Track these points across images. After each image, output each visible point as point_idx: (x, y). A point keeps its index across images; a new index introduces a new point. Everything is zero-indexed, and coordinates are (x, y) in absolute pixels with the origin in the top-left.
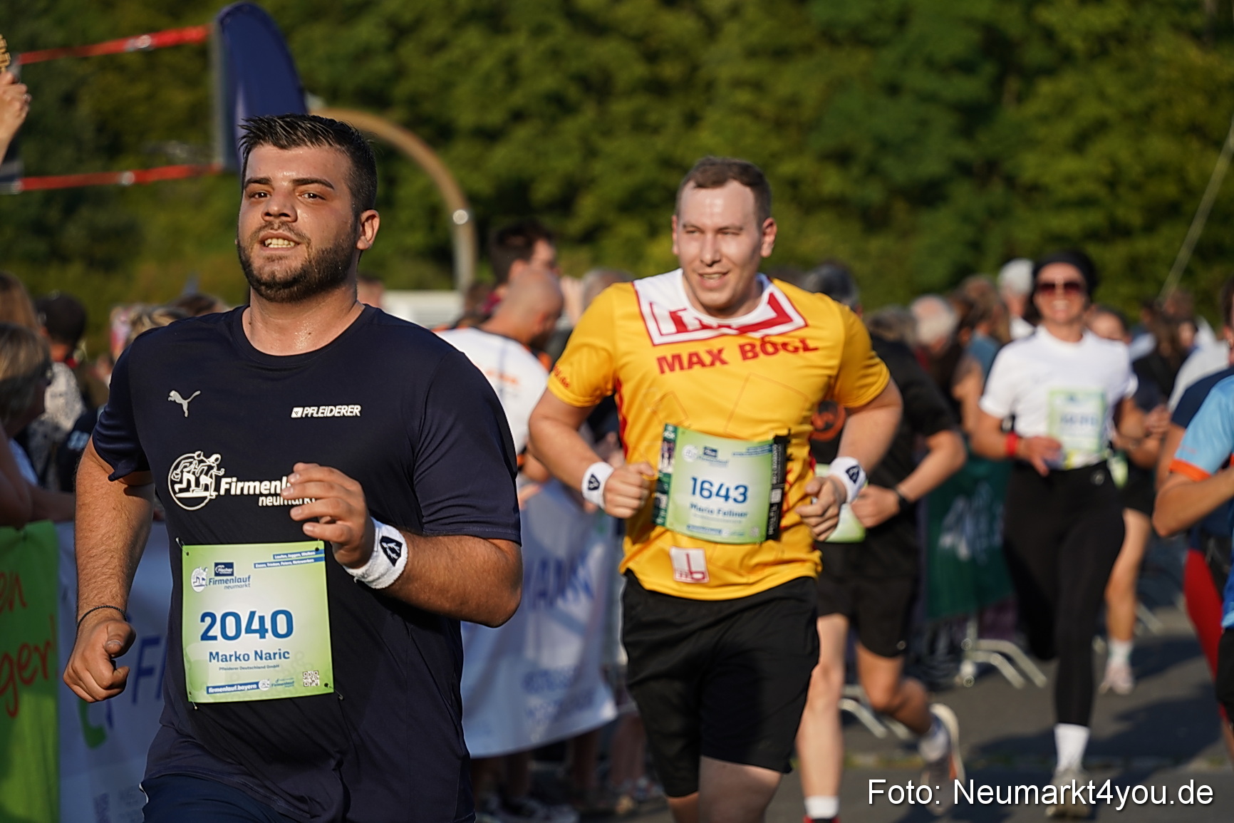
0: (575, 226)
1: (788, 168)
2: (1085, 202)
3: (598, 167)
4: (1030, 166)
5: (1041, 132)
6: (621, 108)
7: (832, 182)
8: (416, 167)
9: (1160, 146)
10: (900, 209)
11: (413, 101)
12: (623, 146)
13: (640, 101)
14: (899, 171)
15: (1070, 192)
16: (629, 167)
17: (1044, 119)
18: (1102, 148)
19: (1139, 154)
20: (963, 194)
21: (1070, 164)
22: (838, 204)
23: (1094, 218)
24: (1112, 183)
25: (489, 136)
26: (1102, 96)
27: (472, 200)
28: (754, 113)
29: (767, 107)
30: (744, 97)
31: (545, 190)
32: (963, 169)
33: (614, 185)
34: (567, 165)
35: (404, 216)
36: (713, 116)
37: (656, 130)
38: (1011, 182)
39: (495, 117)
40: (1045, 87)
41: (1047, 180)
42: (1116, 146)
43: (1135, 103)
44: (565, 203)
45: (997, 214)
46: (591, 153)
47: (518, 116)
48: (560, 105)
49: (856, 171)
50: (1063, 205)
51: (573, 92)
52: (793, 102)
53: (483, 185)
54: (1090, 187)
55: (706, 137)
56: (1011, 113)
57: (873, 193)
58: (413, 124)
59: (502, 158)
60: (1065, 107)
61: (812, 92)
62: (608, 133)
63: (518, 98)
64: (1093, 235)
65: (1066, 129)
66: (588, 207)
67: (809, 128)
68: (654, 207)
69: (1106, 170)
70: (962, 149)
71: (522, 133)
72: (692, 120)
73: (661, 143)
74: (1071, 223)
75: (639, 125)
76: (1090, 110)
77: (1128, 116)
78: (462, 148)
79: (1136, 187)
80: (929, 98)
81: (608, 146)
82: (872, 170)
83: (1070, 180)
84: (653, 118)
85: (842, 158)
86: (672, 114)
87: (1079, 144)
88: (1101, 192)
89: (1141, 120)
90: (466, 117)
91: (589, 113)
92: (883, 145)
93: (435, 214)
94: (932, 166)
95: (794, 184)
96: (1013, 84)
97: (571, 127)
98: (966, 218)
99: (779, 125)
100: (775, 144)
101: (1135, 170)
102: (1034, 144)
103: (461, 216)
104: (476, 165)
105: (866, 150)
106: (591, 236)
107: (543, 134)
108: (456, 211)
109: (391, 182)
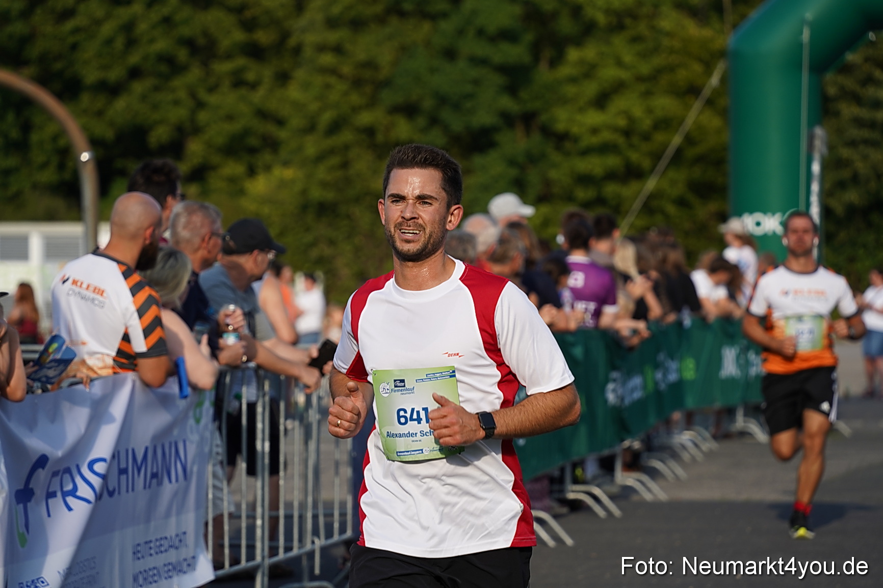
1: (365, 118)
2: (605, 149)
3: (203, 117)
4: (561, 118)
5: (570, 90)
6: (223, 68)
7: (403, 129)
9: (665, 104)
11: (44, 60)
12: (225, 99)
13: (240, 61)
14: (457, 124)
15: (595, 140)
16: (230, 118)
17: (573, 80)
18: (618, 104)
19: (650, 111)
20: (509, 141)
21: (594, 118)
23: (613, 161)
24: (627, 133)
25: (112, 90)
26: (619, 63)
27: (95, 143)
28: (333, 71)
29: (348, 68)
30: (327, 59)
31: (160, 135)
32: (508, 120)
33: (218, 131)
34: (179, 114)
35: (37, 158)
36: (300, 74)
37: (254, 86)
38: (547, 132)
39: (115, 74)
40: (573, 54)
41: (575, 130)
42: (629, 103)
43: (645, 69)
44: (176, 148)
45: (535, 159)
46: (200, 105)
47: (135, 73)
48: (171, 65)
49: (421, 121)
50: (586, 152)
51: (182, 55)
52: (370, 64)
53: (106, 133)
54: (607, 136)
55: (294, 92)
56: (544, 74)
57: (436, 139)
58: (43, 79)
59: (122, 108)
60: (589, 71)
61: (385, 56)
62: (212, 89)
63: (134, 59)
64: (611, 176)
65: (591, 89)
66: (195, 148)
67: (381, 85)
68: (253, 151)
69: (622, 122)
70: (507, 103)
71: (138, 87)
72: (283, 78)
73: (258, 96)
74: (595, 165)
75: (239, 82)
76: (610, 73)
77: (640, 79)
78: (85, 99)
79: (647, 137)
80: (480, 62)
81: (212, 99)
82: (434, 121)
83: (595, 131)
84: (251, 76)
85: (409, 110)
86: (266, 72)
87: (601, 101)
88: (621, 140)
89: (650, 82)
90: (91, 76)
91: (195, 73)
92: (442, 100)
93: (66, 154)
94: (484, 118)
95: (370, 131)
96: (547, 53)
97: (180, 83)
98: (511, 161)
99: (357, 83)
100: (355, 98)
101: (647, 123)
102: (564, 101)
103: (85, 156)
104: (100, 114)
105: (428, 104)
106: (199, 175)
107: (157, 89)
108: (81, 153)
109: (26, 127)
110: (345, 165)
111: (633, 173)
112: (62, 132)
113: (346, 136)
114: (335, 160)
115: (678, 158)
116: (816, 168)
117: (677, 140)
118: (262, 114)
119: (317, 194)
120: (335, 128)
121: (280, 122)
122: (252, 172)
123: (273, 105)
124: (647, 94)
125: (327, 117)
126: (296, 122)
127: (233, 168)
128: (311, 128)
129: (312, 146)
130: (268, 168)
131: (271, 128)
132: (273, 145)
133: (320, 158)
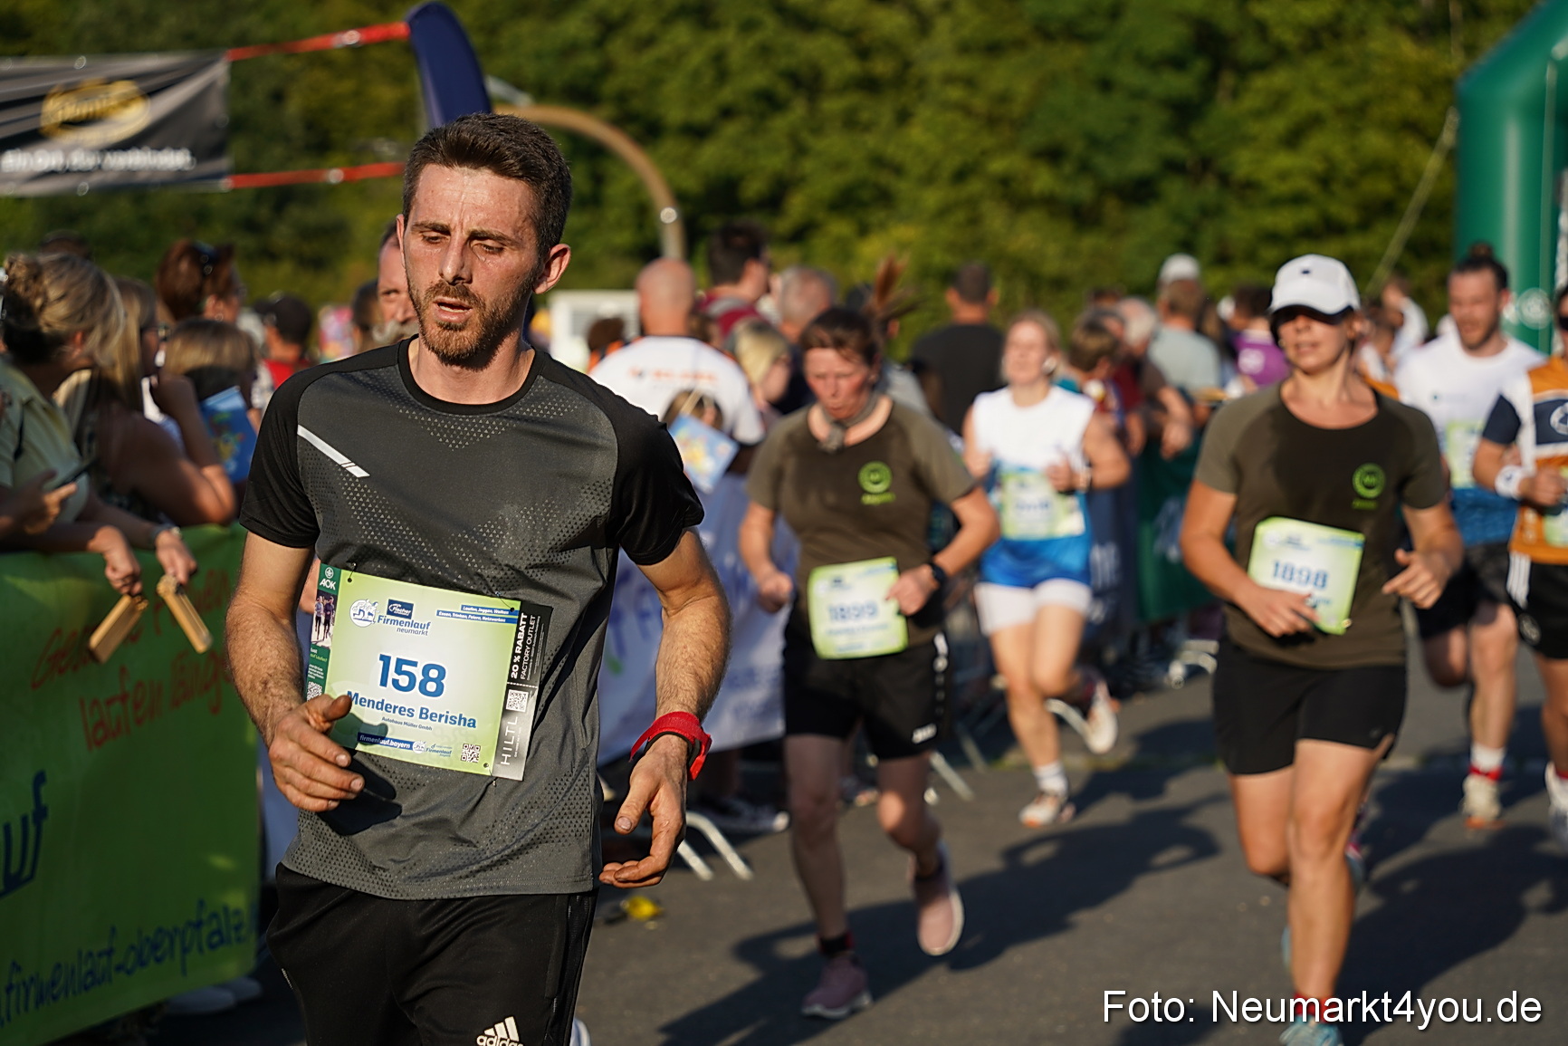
0: (784, 225)
1: (997, 166)
2: (1298, 199)
3: (808, 165)
4: (1243, 163)
5: (1254, 128)
6: (832, 105)
7: (1043, 180)
8: (624, 164)
9: (1375, 142)
10: (1112, 208)
11: (622, 98)
12: (834, 143)
14: (1111, 169)
15: (1282, 188)
16: (840, 166)
17: (1259, 114)
18: (1317, 142)
19: (1354, 150)
20: (1174, 189)
21: (1284, 160)
22: (1050, 203)
23: (1308, 215)
24: (1325, 181)
25: (698, 133)
26: (1316, 91)
27: (680, 198)
28: (966, 110)
29: (979, 103)
30: (955, 93)
31: (754, 188)
32: (1173, 167)
33: (823, 183)
34: (775, 162)
35: (612, 214)
36: (924, 112)
37: (867, 128)
38: (1224, 180)
39: (703, 114)
40: (1259, 82)
41: (1261, 176)
42: (1328, 143)
43: (1350, 97)
44: (773, 202)
45: (1210, 212)
46: (800, 150)
47: (727, 113)
48: (769, 102)
49: (1068, 168)
50: (1276, 203)
51: (783, 89)
52: (1004, 98)
53: (691, 183)
54: (1301, 184)
55: (917, 133)
56: (1224, 108)
57: (1083, 191)
58: (622, 121)
59: (711, 155)
60: (1279, 101)
61: (1021, 87)
62: (817, 131)
63: (727, 94)
65: (1279, 124)
66: (797, 205)
67: (1020, 124)
68: (863, 205)
69: (1319, 167)
70: (1174, 148)
71: (731, 129)
72: (903, 117)
73: (871, 141)
74: (1284, 220)
75: (851, 122)
76: (1304, 104)
77: (1341, 111)
79: (1350, 184)
80: (1139, 95)
81: (818, 144)
82: (1085, 167)
83: (1283, 176)
84: (865, 115)
85: (1053, 155)
86: (883, 111)
87: (1293, 139)
88: (1314, 189)
89: (1356, 115)
90: (674, 114)
91: (799, 109)
92: (1094, 142)
93: (643, 212)
95: (1005, 181)
96: (1228, 79)
97: (780, 124)
98: (1177, 217)
99: (992, 122)
100: (988, 141)
101: (1348, 167)
102: (1246, 140)
103: (669, 215)
104: (684, 162)
105: (1078, 147)
106: (800, 235)
107: (754, 131)
108: (665, 210)
109: (598, 180)
110: (974, 221)
112: (638, 188)
113: (975, 186)
114: (960, 216)
116: (1564, 222)
118: (878, 161)
119: (940, 259)
120: (961, 176)
121: (898, 170)
122: (864, 231)
123: (892, 150)
124: (1354, 131)
125: (953, 162)
126: (917, 168)
127: (840, 227)
128: (929, 179)
129: (932, 198)
130: (883, 226)
131: (885, 178)
132: (885, 198)
133: (942, 213)
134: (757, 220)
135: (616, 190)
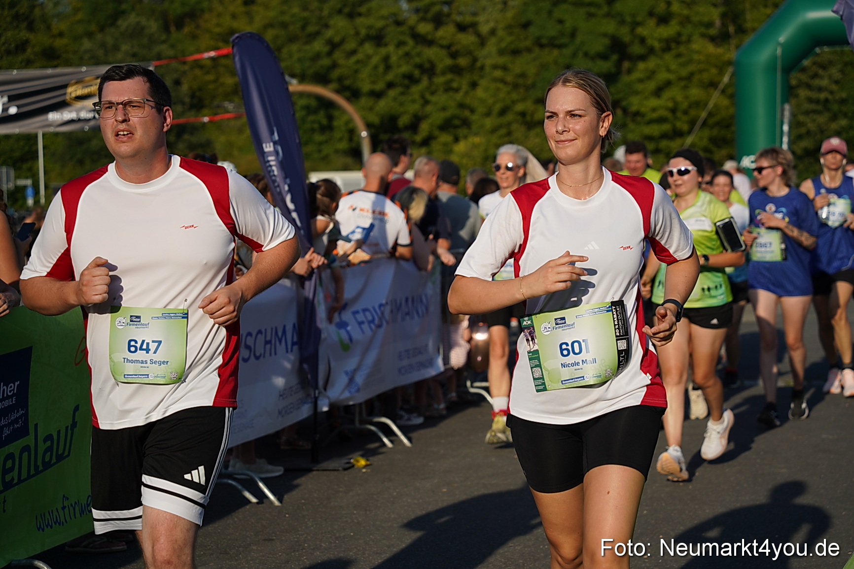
0: (418, 138)
1: (520, 107)
2: (661, 120)
3: (429, 108)
4: (634, 103)
5: (640, 87)
6: (439, 80)
8: (342, 111)
11: (340, 80)
12: (441, 98)
13: (449, 76)
15: (655, 115)
16: (444, 109)
17: (641, 81)
18: (668, 94)
19: (686, 97)
21: (654, 102)
23: (666, 127)
24: (673, 111)
25: (377, 95)
26: (668, 70)
27: (369, 126)
28: (503, 81)
29: (510, 78)
30: (498, 74)
31: (404, 121)
33: (437, 117)
34: (414, 108)
35: (337, 134)
36: (483, 83)
37: (457, 90)
38: (625, 111)
39: (379, 86)
40: (641, 66)
41: (643, 110)
42: (675, 93)
43: (684, 73)
44: (414, 127)
46: (426, 102)
47: (390, 85)
48: (410, 79)
50: (651, 122)
51: (417, 73)
52: (523, 75)
53: (375, 119)
54: (664, 113)
55: (480, 93)
56: (625, 78)
58: (341, 91)
59: (383, 105)
60: (651, 75)
61: (531, 70)
62: (433, 93)
63: (390, 77)
64: (664, 136)
65: (652, 85)
66: (425, 128)
67: (530, 87)
68: (456, 127)
69: (670, 105)
71: (392, 93)
72: (474, 85)
73: (459, 96)
74: (655, 130)
75: (448, 88)
76: (663, 76)
77: (681, 79)
78: (363, 101)
79: (686, 112)
81: (433, 99)
83: (654, 110)
84: (455, 85)
86: (464, 82)
87: (658, 92)
88: (669, 115)
89: (687, 81)
90: (365, 87)
91: (424, 82)
93: (353, 133)
95: (523, 114)
96: (626, 64)
97: (415, 90)
99: (516, 86)
100: (515, 96)
101: (685, 105)
102: (636, 93)
103: (364, 134)
104: (371, 109)
106: (426, 142)
107: (402, 94)
108: (362, 132)
109: (330, 118)
111: (678, 134)
112: (350, 120)
113: (509, 117)
114: (503, 131)
115: (704, 124)
116: (786, 128)
117: (704, 115)
118: (462, 106)
120: (503, 112)
121: (472, 111)
122: (456, 140)
123: (468, 101)
124: (685, 87)
125: (498, 107)
126: (481, 110)
127: (446, 138)
128: (488, 114)
129: (489, 123)
130: (466, 137)
131: (467, 113)
132: (467, 124)
133: (494, 130)
134: (406, 135)
135: (338, 123)
